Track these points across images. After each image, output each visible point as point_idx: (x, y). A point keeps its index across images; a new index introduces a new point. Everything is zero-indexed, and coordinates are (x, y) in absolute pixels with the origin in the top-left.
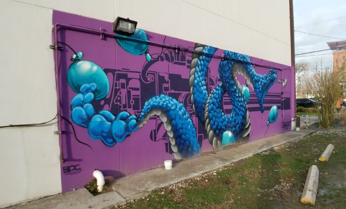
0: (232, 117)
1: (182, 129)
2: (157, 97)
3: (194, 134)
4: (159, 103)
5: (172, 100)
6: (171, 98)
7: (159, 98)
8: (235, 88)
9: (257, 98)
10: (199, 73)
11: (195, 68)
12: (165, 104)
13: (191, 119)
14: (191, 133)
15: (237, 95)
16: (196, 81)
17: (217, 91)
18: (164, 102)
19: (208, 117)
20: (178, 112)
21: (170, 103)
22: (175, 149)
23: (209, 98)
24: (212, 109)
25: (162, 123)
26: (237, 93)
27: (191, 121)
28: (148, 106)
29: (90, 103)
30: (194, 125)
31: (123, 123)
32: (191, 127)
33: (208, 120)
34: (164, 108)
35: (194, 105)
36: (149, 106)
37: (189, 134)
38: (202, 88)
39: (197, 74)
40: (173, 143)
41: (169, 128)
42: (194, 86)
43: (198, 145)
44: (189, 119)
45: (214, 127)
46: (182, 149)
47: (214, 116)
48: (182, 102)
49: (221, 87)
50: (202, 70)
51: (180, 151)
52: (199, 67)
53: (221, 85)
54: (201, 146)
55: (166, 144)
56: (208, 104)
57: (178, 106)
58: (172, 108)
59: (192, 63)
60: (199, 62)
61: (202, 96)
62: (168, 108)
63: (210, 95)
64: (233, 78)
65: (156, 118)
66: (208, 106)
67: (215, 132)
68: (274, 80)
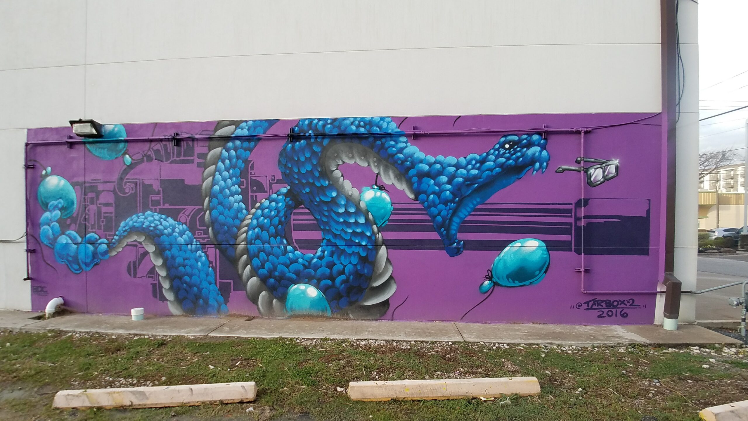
0: (321, 258)
2: (140, 214)
3: (211, 279)
4: (143, 223)
5: (165, 220)
6: (163, 216)
7: (143, 217)
8: (334, 194)
9: (427, 218)
10: (226, 174)
11: (215, 163)
12: (153, 225)
13: (205, 253)
14: (203, 275)
15: (342, 210)
16: (216, 188)
17: (274, 204)
18: (151, 222)
19: (246, 251)
20: (176, 239)
21: (161, 224)
22: (170, 296)
23: (250, 216)
24: (258, 237)
25: (146, 253)
26: (339, 206)
27: (203, 254)
28: (124, 227)
29: (56, 221)
30: (211, 262)
31: (91, 247)
32: (203, 264)
33: (245, 256)
34: (151, 231)
35: (210, 229)
36: (127, 228)
37: (199, 277)
38: (231, 198)
39: (220, 174)
40: (166, 285)
41: (159, 262)
42: (212, 196)
43: (221, 299)
44: (199, 252)
45: (263, 271)
46: (185, 298)
47: (263, 251)
48: (186, 224)
49: (286, 195)
50: (233, 167)
51: (180, 300)
52: (223, 162)
53: (284, 190)
54: (226, 301)
55: (154, 285)
56: (246, 228)
57: (177, 230)
58: (166, 231)
59: (209, 156)
60: (225, 154)
61: (232, 213)
62: (158, 232)
63: (254, 210)
64: (326, 174)
65: (135, 245)
66: (247, 232)
67: (264, 280)
68: (531, 167)
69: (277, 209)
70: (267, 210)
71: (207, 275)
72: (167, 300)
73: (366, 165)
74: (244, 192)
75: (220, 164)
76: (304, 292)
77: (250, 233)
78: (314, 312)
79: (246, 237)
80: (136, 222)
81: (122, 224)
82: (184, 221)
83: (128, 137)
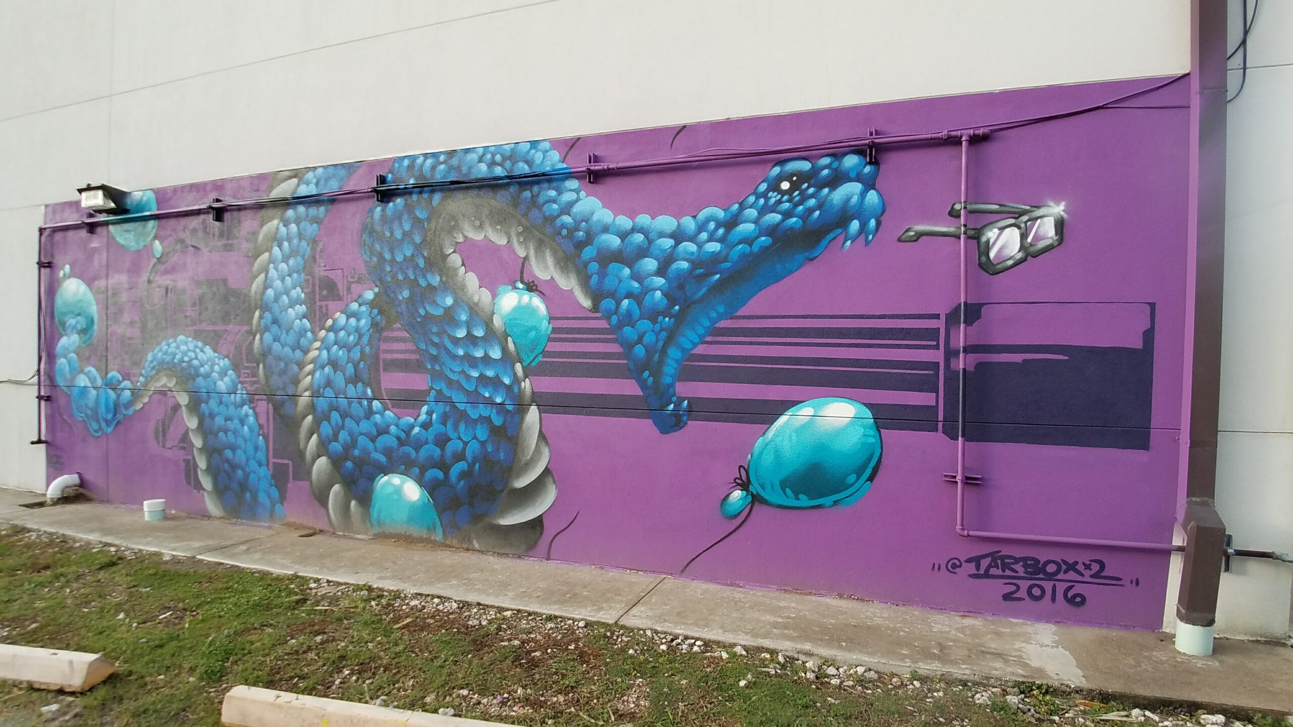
0: (426, 426)
1: (226, 432)
2: (171, 341)
3: (261, 455)
4: (174, 355)
5: (202, 351)
6: (200, 344)
7: (174, 345)
8: (449, 301)
10: (283, 266)
11: (269, 250)
12: (186, 359)
13: (253, 409)
14: (250, 450)
15: (461, 333)
16: (270, 292)
17: (353, 321)
18: (185, 354)
19: (312, 408)
20: (215, 383)
21: (196, 358)
22: (206, 482)
23: (317, 344)
24: (329, 383)
25: (176, 407)
26: (455, 323)
27: (251, 411)
28: (152, 362)
29: (74, 352)
30: (261, 427)
31: (112, 393)
32: (251, 430)
33: (310, 418)
34: (183, 369)
35: (261, 366)
36: (154, 363)
37: (245, 452)
38: (290, 310)
39: (276, 269)
40: (202, 464)
41: (192, 423)
42: (265, 307)
43: (275, 493)
44: (246, 407)
45: (336, 447)
46: (227, 488)
47: (337, 409)
48: (227, 357)
49: (372, 304)
50: (294, 253)
51: (220, 491)
52: (280, 246)
53: (369, 295)
54: (283, 498)
55: (187, 462)
56: (311, 367)
57: (217, 368)
58: (202, 370)
59: (261, 237)
60: (283, 230)
61: (290, 339)
62: (193, 371)
63: (323, 333)
65: (163, 393)
66: (312, 373)
67: (337, 462)
68: (840, 231)
69: (357, 330)
70: (342, 334)
71: (256, 448)
72: (204, 489)
73: (503, 241)
74: (310, 301)
75: (276, 250)
76: (398, 491)
77: (317, 374)
78: (415, 531)
79: (312, 383)
80: (166, 353)
81: (150, 357)
82: (225, 353)
83: (158, 210)
